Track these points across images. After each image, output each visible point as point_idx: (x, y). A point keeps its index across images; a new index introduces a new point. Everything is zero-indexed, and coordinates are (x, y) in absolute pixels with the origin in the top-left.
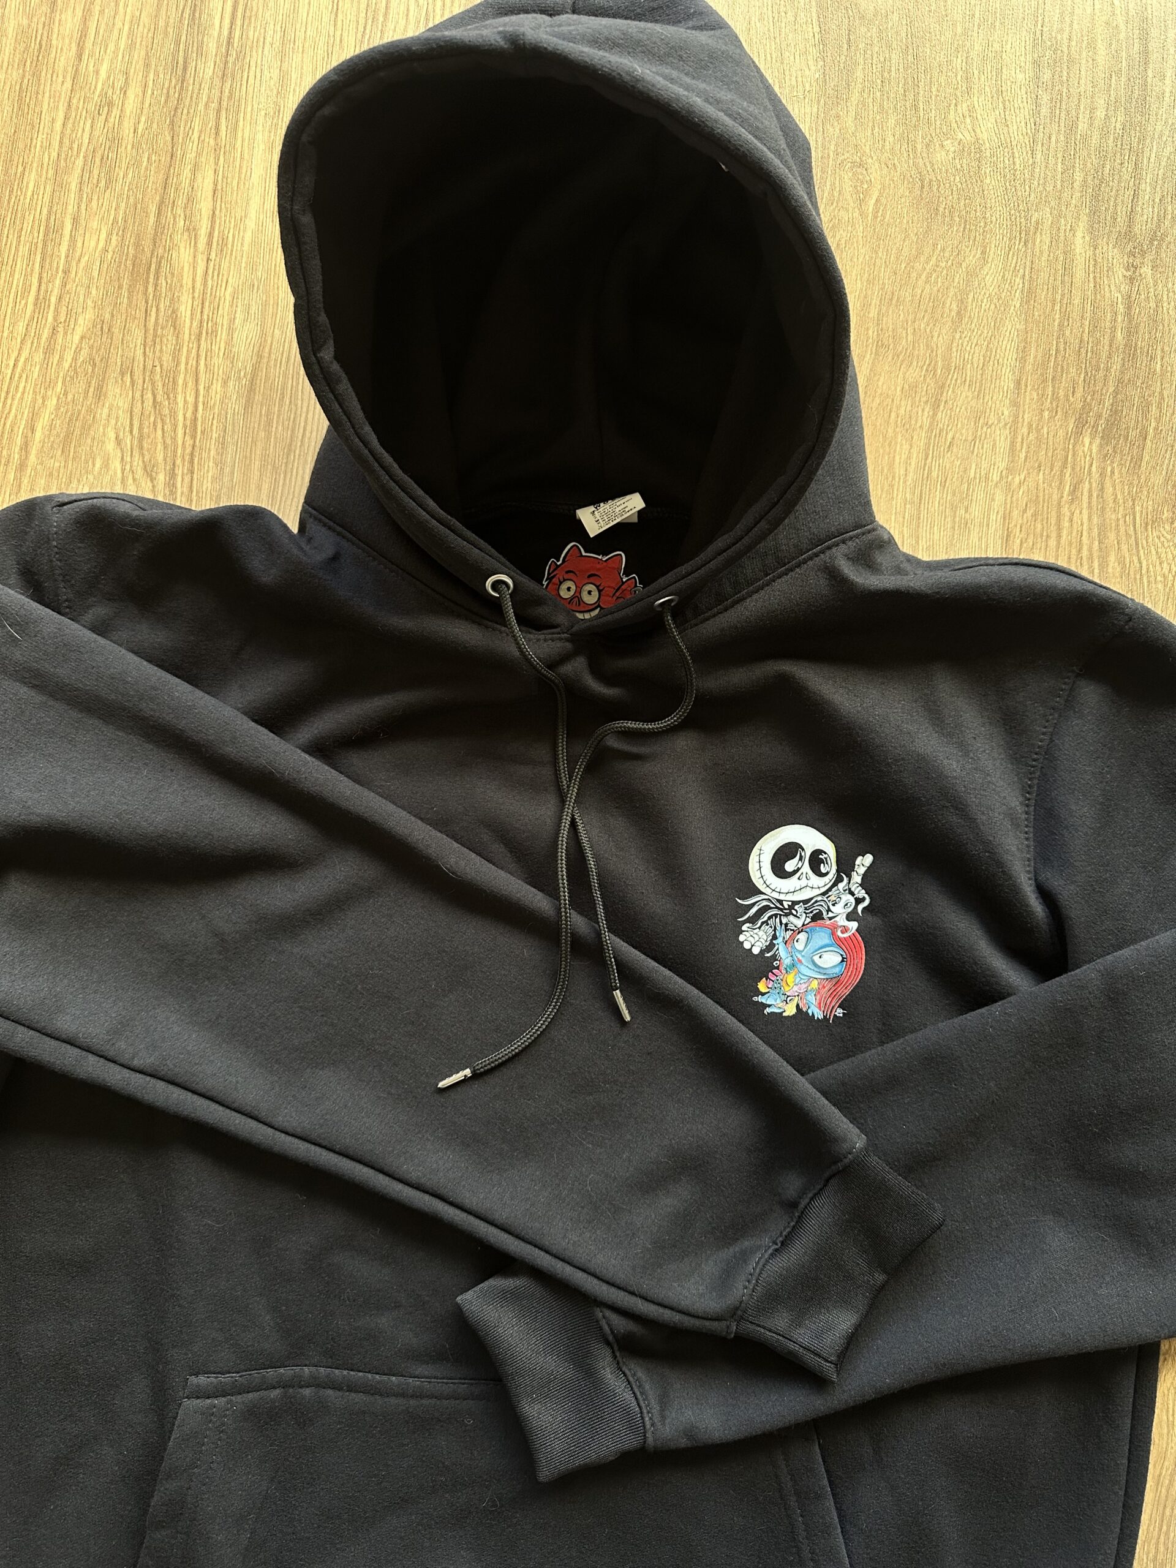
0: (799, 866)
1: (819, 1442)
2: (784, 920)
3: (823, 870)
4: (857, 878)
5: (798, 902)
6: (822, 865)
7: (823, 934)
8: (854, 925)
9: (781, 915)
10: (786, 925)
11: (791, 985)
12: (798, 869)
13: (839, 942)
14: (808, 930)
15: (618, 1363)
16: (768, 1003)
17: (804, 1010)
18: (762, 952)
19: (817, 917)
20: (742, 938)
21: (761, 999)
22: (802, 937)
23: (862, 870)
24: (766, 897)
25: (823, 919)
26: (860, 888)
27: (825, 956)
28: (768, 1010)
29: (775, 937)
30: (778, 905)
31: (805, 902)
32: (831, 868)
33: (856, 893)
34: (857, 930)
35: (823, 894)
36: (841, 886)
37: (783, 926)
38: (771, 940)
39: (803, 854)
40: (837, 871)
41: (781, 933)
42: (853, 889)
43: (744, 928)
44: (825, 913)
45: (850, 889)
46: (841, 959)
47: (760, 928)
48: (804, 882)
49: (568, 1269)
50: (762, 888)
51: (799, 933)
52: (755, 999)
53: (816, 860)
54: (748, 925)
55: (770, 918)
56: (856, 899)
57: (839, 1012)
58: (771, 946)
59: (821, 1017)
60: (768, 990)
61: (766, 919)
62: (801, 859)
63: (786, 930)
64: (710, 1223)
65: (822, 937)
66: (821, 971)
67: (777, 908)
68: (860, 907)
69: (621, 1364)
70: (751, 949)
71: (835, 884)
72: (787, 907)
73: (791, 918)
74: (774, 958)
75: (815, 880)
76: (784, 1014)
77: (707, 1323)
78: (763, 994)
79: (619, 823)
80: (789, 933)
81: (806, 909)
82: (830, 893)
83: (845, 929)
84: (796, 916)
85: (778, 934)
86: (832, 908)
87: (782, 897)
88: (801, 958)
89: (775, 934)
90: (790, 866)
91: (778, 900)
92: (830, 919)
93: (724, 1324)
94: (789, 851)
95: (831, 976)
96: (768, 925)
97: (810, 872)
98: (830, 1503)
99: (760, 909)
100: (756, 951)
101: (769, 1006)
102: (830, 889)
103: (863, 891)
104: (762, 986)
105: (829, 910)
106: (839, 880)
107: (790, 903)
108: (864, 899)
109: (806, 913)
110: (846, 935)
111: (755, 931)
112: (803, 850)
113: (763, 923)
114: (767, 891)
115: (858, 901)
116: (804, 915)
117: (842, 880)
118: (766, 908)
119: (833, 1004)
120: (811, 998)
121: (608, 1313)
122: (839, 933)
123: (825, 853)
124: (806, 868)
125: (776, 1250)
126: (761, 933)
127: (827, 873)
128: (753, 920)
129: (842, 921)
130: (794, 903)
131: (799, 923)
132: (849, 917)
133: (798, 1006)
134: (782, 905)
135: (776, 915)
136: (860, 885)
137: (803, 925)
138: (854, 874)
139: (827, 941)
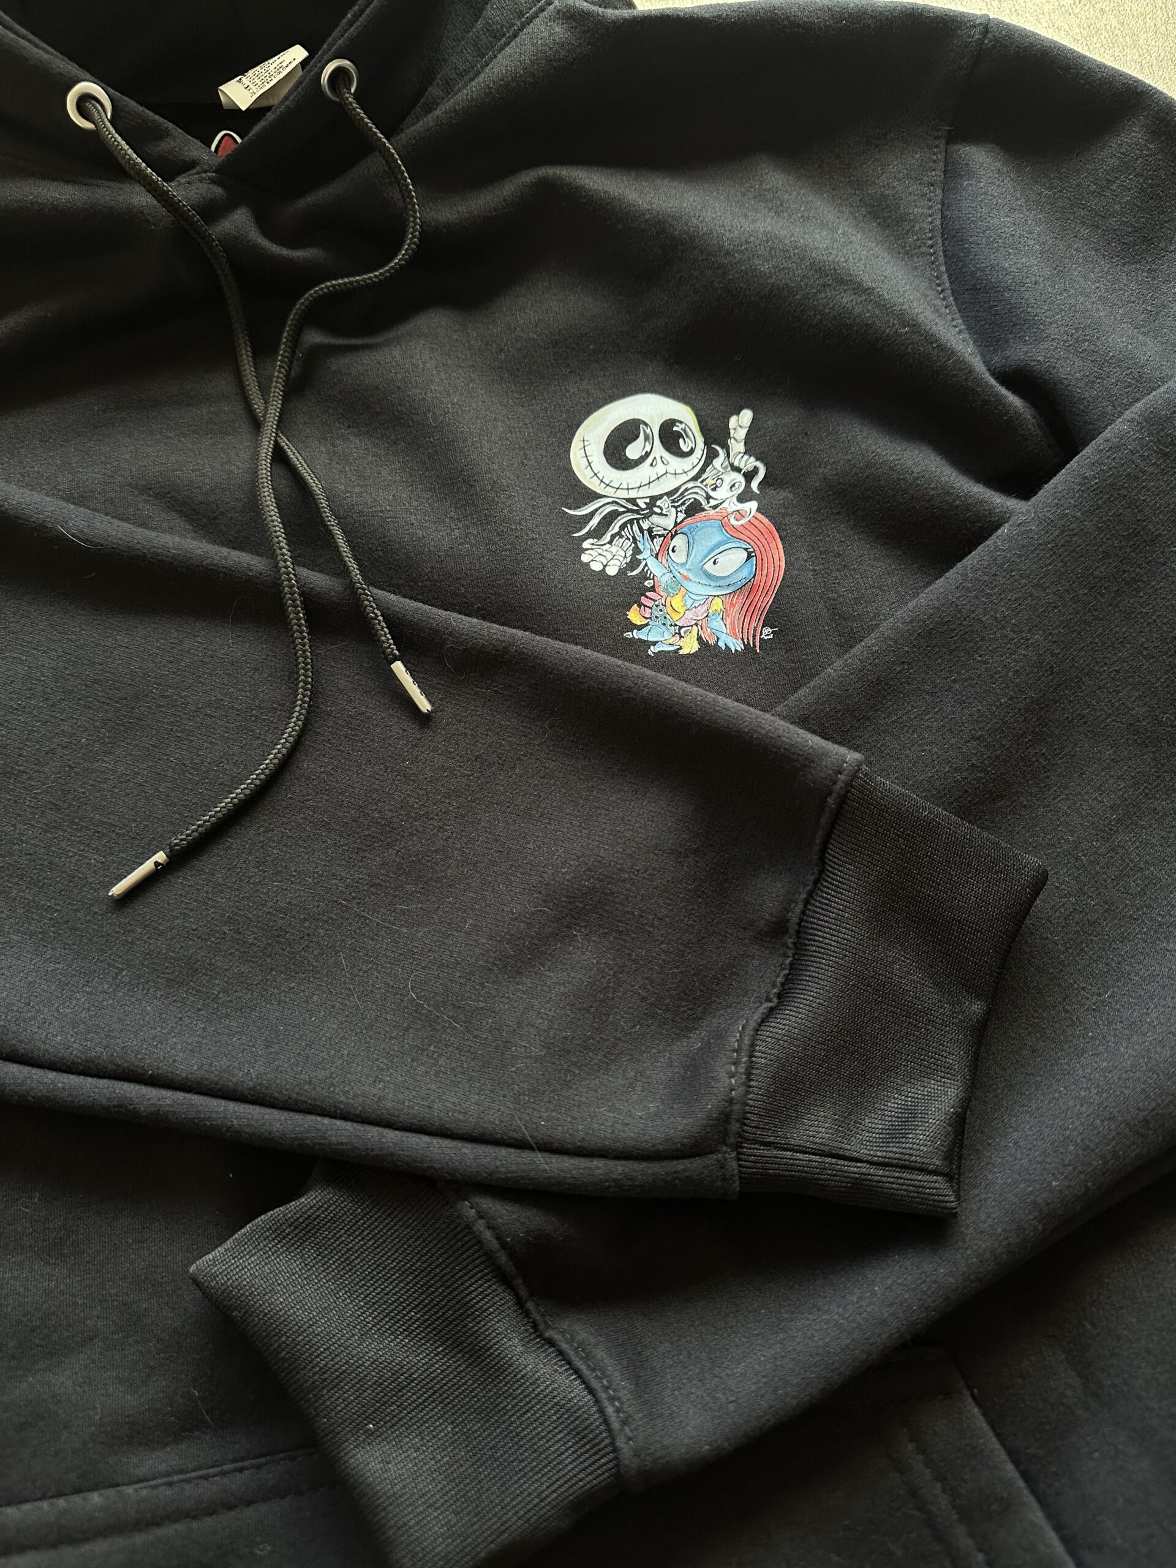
0: (648, 449)
1: (973, 1396)
2: (645, 525)
3: (685, 448)
4: (737, 446)
5: (661, 497)
6: (681, 441)
7: (710, 530)
8: (753, 505)
9: (638, 520)
10: (650, 530)
11: (682, 611)
12: (647, 455)
13: (735, 533)
14: (685, 530)
15: (535, 1326)
16: (651, 639)
17: (712, 642)
18: (622, 572)
19: (694, 509)
20: (585, 558)
21: (636, 634)
22: (679, 541)
23: (741, 434)
24: (610, 500)
25: (703, 510)
26: (746, 457)
27: (721, 559)
28: (653, 650)
29: (637, 551)
30: (630, 506)
31: (669, 494)
32: (694, 440)
33: (742, 466)
34: (758, 510)
35: (695, 479)
36: (717, 462)
37: (646, 533)
38: (633, 555)
39: (648, 431)
40: (705, 443)
41: (645, 544)
42: (736, 464)
43: (586, 545)
44: (703, 502)
45: (732, 465)
46: (746, 555)
47: (610, 542)
48: (660, 469)
49: (391, 1137)
50: (599, 489)
51: (672, 537)
52: (628, 635)
53: (670, 436)
54: (591, 541)
55: (623, 527)
56: (746, 475)
57: (767, 633)
58: (634, 563)
59: (740, 647)
60: (645, 622)
61: (616, 529)
62: (647, 438)
63: (652, 538)
64: (644, 999)
65: (708, 535)
66: (722, 583)
67: (632, 511)
68: (754, 485)
69: (542, 1327)
70: (604, 570)
71: (708, 462)
72: (644, 506)
73: (655, 519)
74: (644, 576)
75: (676, 463)
76: (681, 652)
77: (680, 1165)
78: (640, 628)
79: (356, 446)
80: (658, 541)
81: (673, 501)
82: (704, 476)
83: (740, 514)
84: (661, 514)
85: (641, 547)
86: (712, 493)
87: (633, 494)
88: (685, 573)
89: (637, 547)
90: (633, 451)
91: (628, 500)
92: (715, 507)
93: (711, 1159)
94: (627, 432)
95: (739, 585)
96: (622, 537)
97: (667, 456)
98: (1036, 1515)
99: (604, 518)
100: (612, 571)
101: (654, 643)
102: (703, 470)
103: (752, 459)
104: (634, 615)
105: (708, 498)
106: (711, 455)
107: (648, 500)
108: (756, 470)
109: (676, 507)
110: (743, 522)
111: (604, 548)
112: (646, 425)
113: (613, 537)
114: (609, 491)
115: (749, 476)
116: (674, 510)
117: (716, 455)
118: (612, 516)
119: (754, 624)
120: (717, 624)
121: (487, 1204)
122: (733, 522)
123: (681, 422)
124: (659, 450)
125: (771, 1010)
126: (614, 549)
127: (692, 451)
128: (597, 533)
129: (733, 505)
130: (654, 499)
131: (669, 523)
132: (741, 499)
133: (699, 639)
134: (637, 505)
135: (631, 522)
136: (745, 453)
137: (676, 524)
138: (731, 443)
139: (718, 538)
